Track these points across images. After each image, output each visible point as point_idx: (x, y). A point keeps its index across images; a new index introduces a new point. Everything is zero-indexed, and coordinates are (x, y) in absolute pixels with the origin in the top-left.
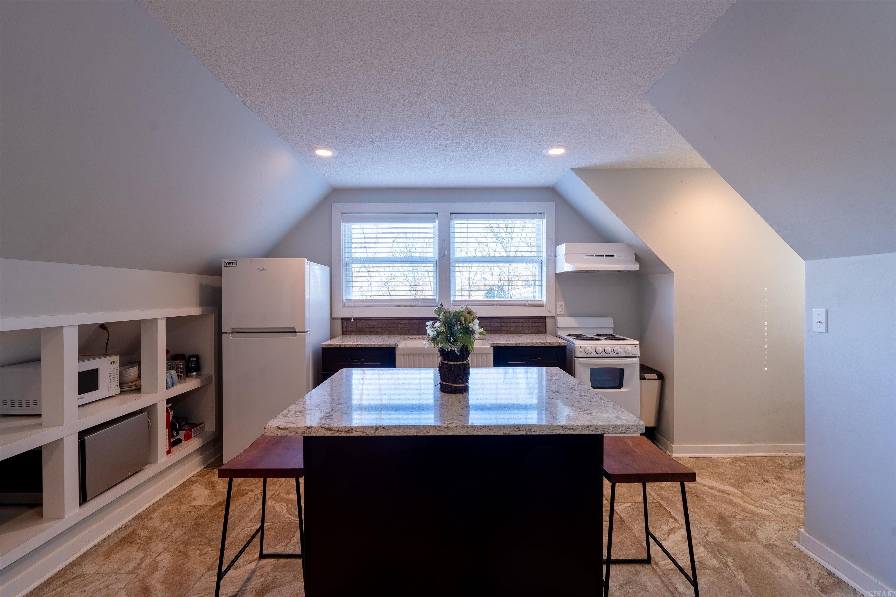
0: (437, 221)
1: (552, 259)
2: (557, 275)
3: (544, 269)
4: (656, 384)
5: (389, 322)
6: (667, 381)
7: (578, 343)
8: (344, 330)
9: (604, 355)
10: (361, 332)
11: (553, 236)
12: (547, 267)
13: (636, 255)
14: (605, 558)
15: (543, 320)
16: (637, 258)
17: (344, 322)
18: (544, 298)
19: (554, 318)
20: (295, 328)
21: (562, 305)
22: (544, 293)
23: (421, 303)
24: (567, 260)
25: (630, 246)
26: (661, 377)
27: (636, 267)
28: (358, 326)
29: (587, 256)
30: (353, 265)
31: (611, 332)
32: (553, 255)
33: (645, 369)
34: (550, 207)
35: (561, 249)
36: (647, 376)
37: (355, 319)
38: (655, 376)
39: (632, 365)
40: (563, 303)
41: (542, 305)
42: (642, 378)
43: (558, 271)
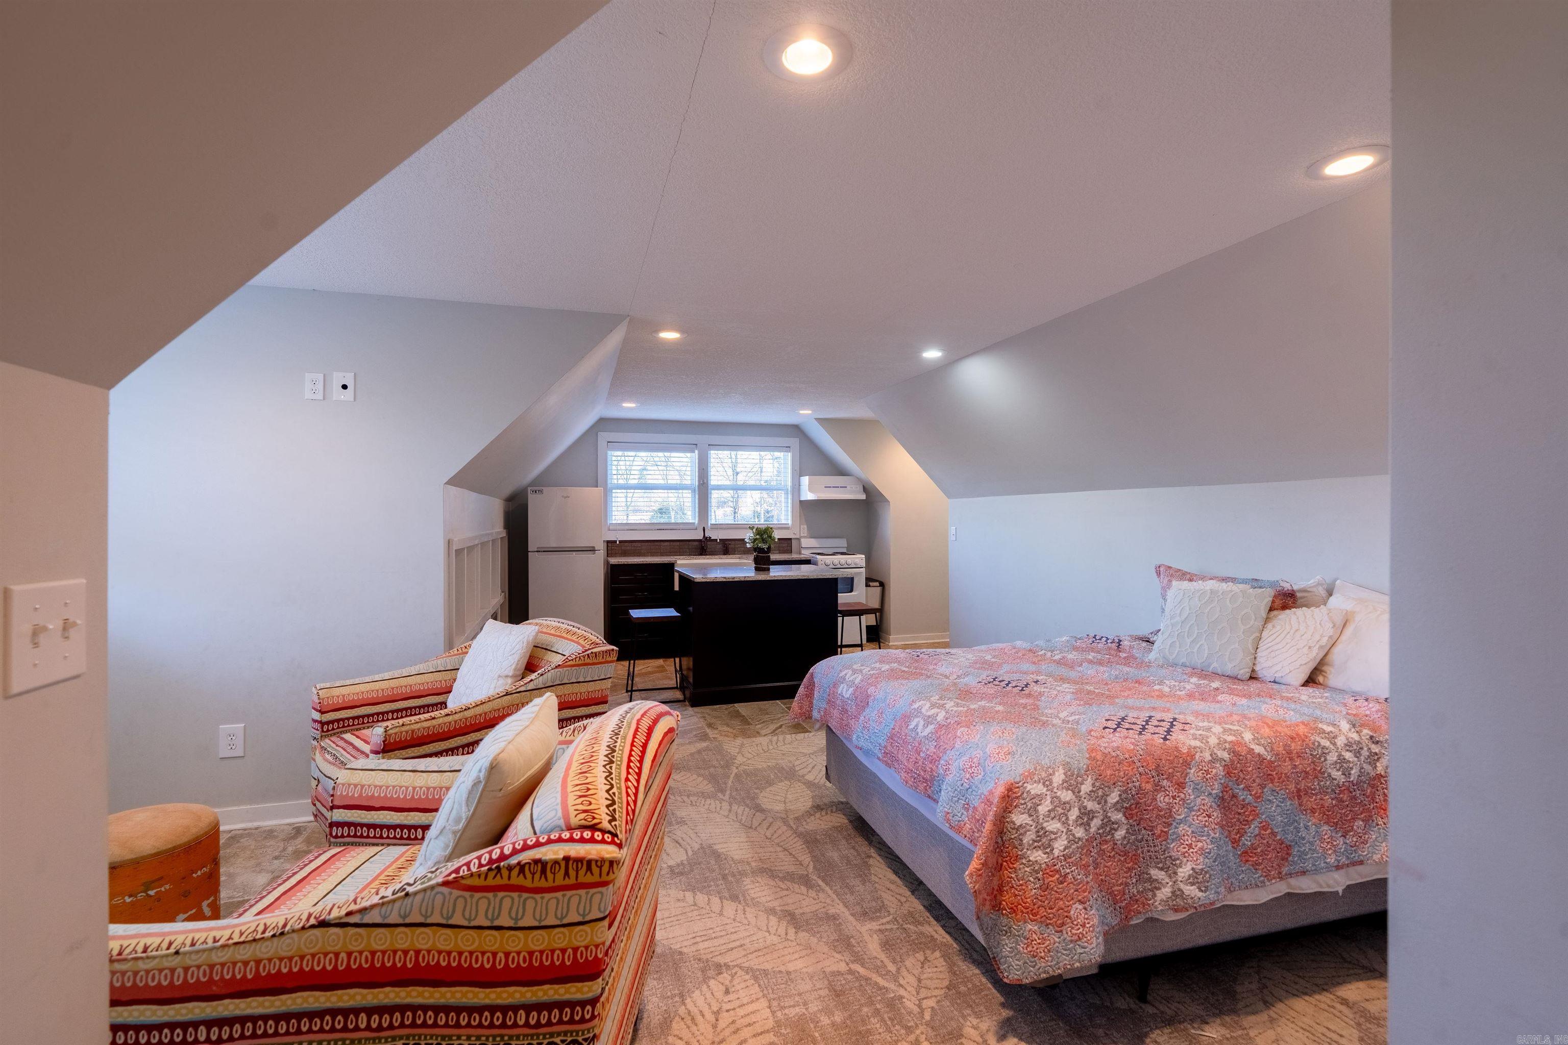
0: (697, 452)
1: (796, 488)
2: (801, 501)
3: (790, 496)
4: (879, 589)
5: (652, 543)
6: (886, 587)
7: (819, 557)
8: (609, 552)
9: (839, 566)
10: (625, 554)
11: (797, 468)
12: (793, 495)
13: (864, 487)
14: (839, 644)
15: (789, 542)
16: (865, 490)
17: (610, 545)
18: (790, 522)
19: (799, 539)
20: (594, 547)
21: (804, 530)
22: (790, 517)
23: (681, 527)
24: (810, 490)
25: (859, 480)
26: (882, 585)
27: (863, 497)
28: (623, 548)
29: (826, 487)
30: (614, 491)
31: (845, 550)
32: (797, 486)
33: (869, 581)
34: (795, 442)
35: (805, 480)
36: (871, 584)
37: (620, 542)
38: (877, 584)
39: (860, 573)
40: (806, 526)
41: (788, 528)
42: (867, 585)
43: (802, 499)
